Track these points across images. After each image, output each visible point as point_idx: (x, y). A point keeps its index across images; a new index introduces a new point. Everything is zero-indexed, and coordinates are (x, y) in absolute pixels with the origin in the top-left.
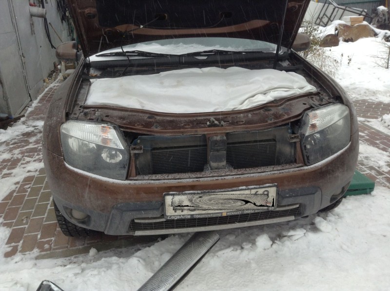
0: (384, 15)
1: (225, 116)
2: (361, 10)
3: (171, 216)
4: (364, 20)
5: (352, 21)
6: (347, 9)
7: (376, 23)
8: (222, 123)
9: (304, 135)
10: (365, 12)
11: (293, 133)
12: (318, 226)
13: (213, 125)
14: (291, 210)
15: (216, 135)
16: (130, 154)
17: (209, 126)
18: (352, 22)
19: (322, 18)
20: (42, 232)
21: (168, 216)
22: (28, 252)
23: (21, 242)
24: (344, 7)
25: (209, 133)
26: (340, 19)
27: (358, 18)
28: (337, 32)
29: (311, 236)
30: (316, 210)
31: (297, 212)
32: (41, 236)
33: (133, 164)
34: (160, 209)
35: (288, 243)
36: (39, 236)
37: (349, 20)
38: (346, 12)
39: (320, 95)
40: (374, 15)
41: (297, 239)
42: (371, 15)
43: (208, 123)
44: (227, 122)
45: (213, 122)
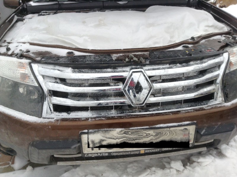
3: (88, 154)
8: (142, 59)
12: (224, 152)
17: (128, 63)
21: (85, 154)
28: (215, 1)
29: (218, 162)
35: (198, 169)
39: (231, 34)
41: (206, 166)
43: (127, 60)
44: (146, 58)
45: (132, 58)
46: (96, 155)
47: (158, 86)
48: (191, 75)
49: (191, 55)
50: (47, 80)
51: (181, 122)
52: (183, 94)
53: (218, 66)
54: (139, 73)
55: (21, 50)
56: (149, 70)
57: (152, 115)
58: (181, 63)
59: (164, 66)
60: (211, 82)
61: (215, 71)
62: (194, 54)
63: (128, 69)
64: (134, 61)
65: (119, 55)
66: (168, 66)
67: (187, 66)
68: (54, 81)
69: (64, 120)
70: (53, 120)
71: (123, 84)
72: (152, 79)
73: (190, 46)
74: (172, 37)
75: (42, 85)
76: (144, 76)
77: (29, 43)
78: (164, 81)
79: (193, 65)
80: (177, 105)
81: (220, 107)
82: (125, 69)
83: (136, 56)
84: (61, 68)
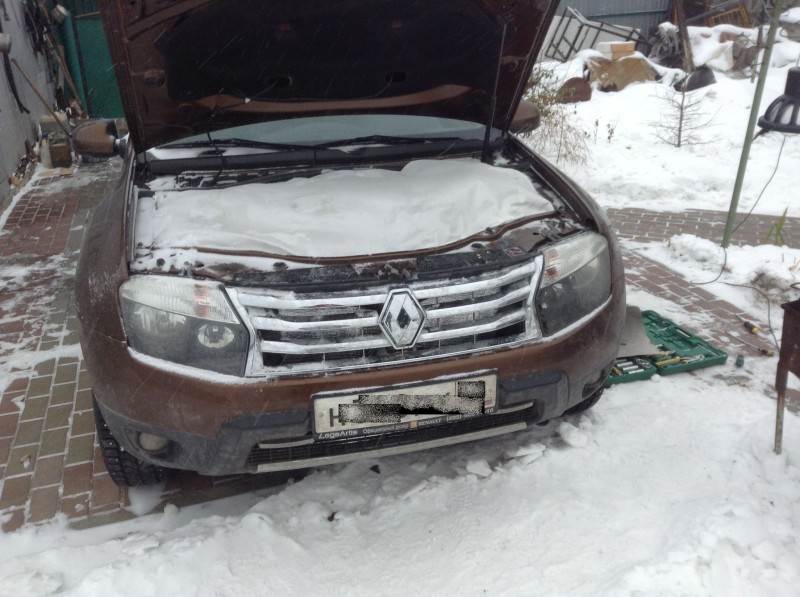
0: (671, 39)
2: (630, 29)
3: (324, 434)
4: (636, 49)
5: (615, 50)
6: (605, 27)
7: (657, 54)
8: (405, 272)
10: (636, 32)
13: (387, 276)
14: (521, 412)
17: (383, 277)
18: (614, 53)
19: (558, 44)
20: (65, 483)
21: (319, 434)
22: (45, 521)
23: (28, 503)
24: (597, 24)
26: (591, 47)
27: (625, 46)
28: (586, 72)
30: (559, 411)
31: (531, 416)
32: (65, 489)
36: (61, 491)
37: (608, 49)
38: (602, 33)
39: (560, 216)
40: (653, 39)
42: (649, 39)
43: (380, 273)
44: (412, 270)
45: (389, 270)
46: (337, 435)
47: (433, 314)
48: (487, 294)
49: (483, 262)
50: (253, 313)
51: (473, 370)
52: (474, 325)
53: (528, 278)
54: (404, 296)
55: (187, 263)
56: (418, 289)
57: (427, 362)
58: (467, 276)
59: (442, 283)
60: (518, 304)
61: (524, 286)
62: (489, 260)
63: (385, 289)
64: (393, 275)
65: (365, 264)
66: (447, 281)
67: (477, 280)
68: (265, 314)
69: (282, 378)
70: (264, 380)
71: (379, 313)
72: (424, 303)
73: (484, 244)
74: (453, 230)
75: (246, 323)
76: (412, 299)
77: (195, 248)
78: (443, 306)
79: (486, 279)
80: (466, 344)
81: (536, 344)
82: (380, 289)
83: (395, 265)
84: (276, 293)
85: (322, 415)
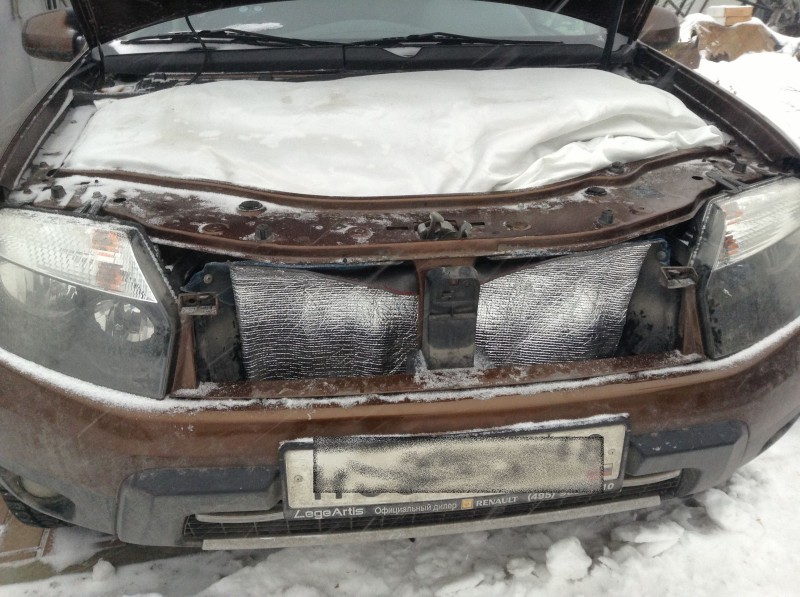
1: (471, 207)
3: (303, 511)
4: (754, 14)
5: (729, 15)
7: (777, 22)
8: (467, 226)
9: (708, 268)
11: (674, 262)
12: (714, 514)
13: (435, 233)
15: (450, 263)
16: (178, 318)
17: (426, 236)
18: (727, 17)
21: (295, 510)
25: (426, 256)
26: (701, 11)
27: (741, 10)
28: (695, 38)
33: (187, 349)
34: (272, 488)
37: (721, 14)
39: (733, 154)
40: (774, 4)
42: (770, 4)
43: (422, 227)
44: (478, 224)
45: (438, 224)
46: (328, 514)
55: (97, 195)
64: (444, 232)
73: (609, 189)
83: (448, 217)
85: (300, 479)
